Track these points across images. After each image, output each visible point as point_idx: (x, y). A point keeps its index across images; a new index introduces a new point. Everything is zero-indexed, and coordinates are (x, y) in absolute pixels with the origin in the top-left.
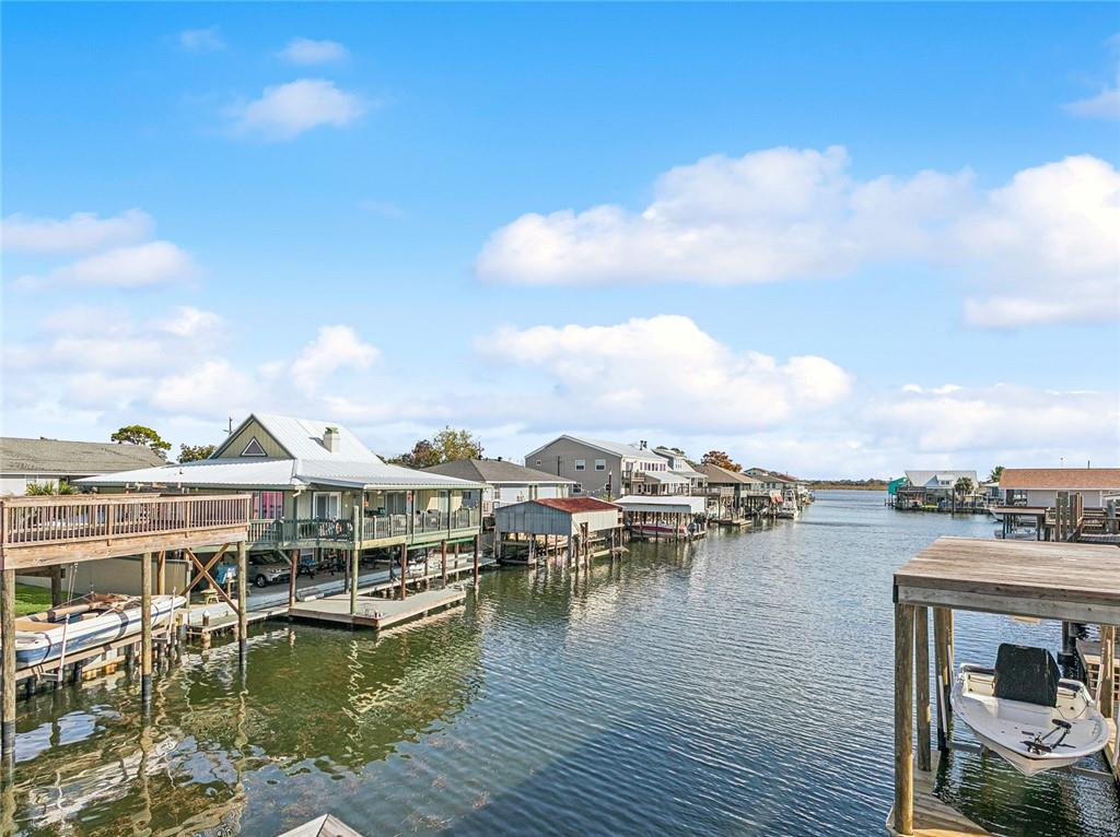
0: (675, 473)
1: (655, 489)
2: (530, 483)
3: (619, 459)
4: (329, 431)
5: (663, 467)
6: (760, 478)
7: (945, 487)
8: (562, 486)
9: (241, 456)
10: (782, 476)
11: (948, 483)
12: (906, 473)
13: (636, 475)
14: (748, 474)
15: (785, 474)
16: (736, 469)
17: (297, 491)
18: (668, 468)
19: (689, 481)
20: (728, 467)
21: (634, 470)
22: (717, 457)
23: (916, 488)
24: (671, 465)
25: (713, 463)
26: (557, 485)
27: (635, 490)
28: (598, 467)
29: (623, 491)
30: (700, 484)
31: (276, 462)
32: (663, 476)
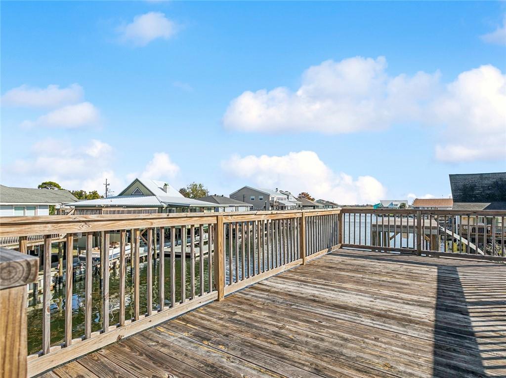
0: (290, 202)
1: (283, 207)
2: (236, 205)
3: (269, 195)
4: (166, 185)
5: (285, 199)
6: (323, 203)
7: (396, 207)
8: (247, 206)
9: (132, 194)
10: (331, 203)
11: (397, 205)
12: (381, 201)
13: (276, 202)
14: (318, 202)
15: (332, 202)
16: (313, 200)
17: (164, 207)
18: (287, 200)
19: (295, 205)
20: (309, 199)
21: (275, 200)
22: (304, 195)
23: (385, 207)
24: (288, 199)
25: (303, 197)
26: (245, 206)
27: (275, 208)
28: (260, 199)
29: (270, 208)
30: (299, 206)
31: (148, 197)
32: (286, 203)
